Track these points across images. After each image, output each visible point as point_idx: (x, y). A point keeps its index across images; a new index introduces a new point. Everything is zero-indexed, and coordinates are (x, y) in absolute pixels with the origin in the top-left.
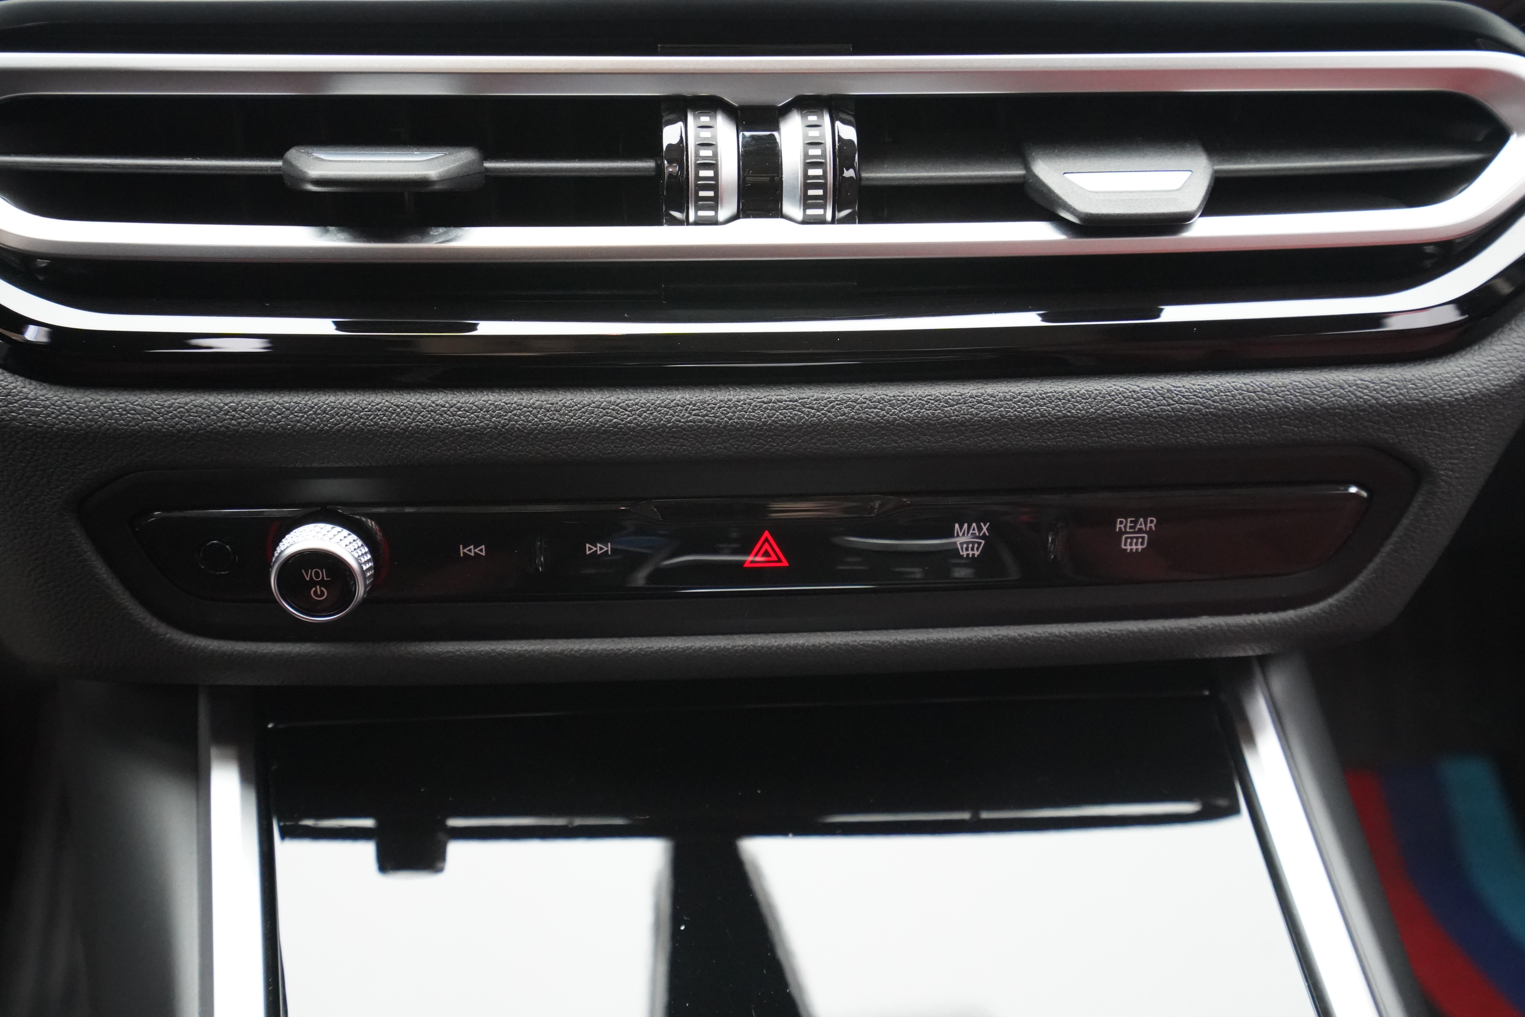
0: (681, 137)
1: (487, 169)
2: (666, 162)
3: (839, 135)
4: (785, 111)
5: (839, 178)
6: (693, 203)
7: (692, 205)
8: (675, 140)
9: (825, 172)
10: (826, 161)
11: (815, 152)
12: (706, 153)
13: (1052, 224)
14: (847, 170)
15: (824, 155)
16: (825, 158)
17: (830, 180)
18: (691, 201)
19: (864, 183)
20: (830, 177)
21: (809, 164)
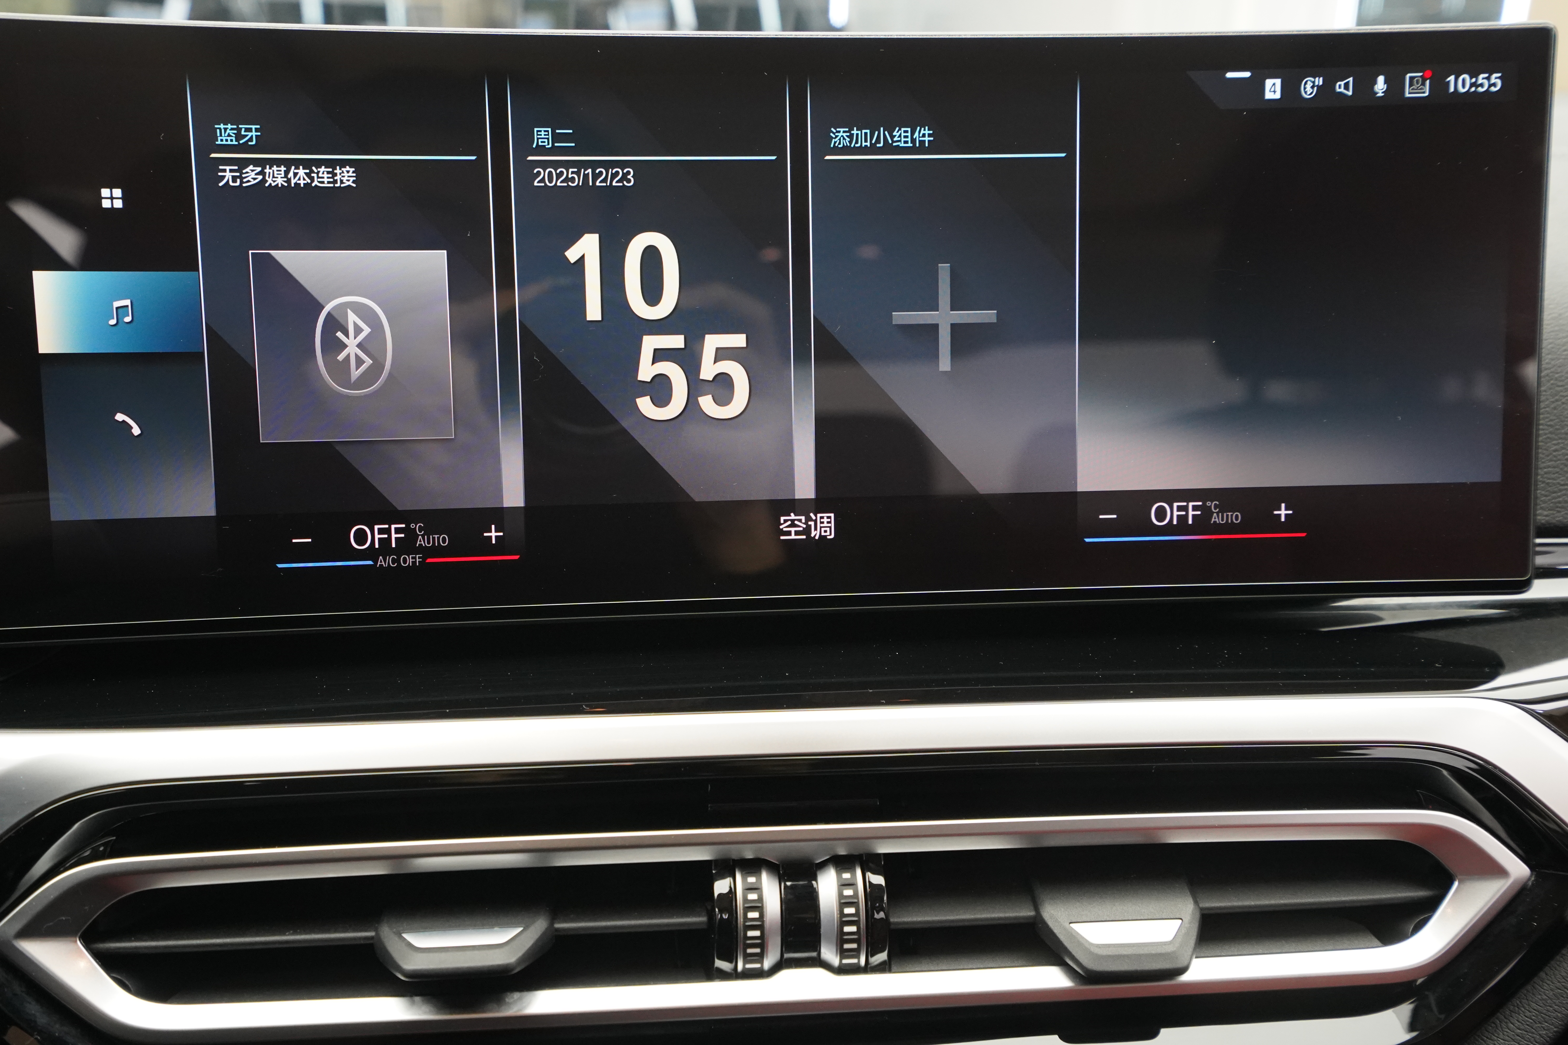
0: (730, 887)
1: (557, 930)
2: (717, 910)
3: (869, 882)
4: (823, 865)
5: (871, 920)
6: (742, 951)
7: (740, 955)
8: (725, 890)
9: (857, 910)
10: (858, 901)
11: (848, 892)
12: (752, 896)
13: (1062, 970)
14: (878, 913)
15: (856, 895)
16: (858, 898)
17: (863, 918)
18: (740, 948)
19: (892, 927)
20: (863, 917)
21: (844, 903)
